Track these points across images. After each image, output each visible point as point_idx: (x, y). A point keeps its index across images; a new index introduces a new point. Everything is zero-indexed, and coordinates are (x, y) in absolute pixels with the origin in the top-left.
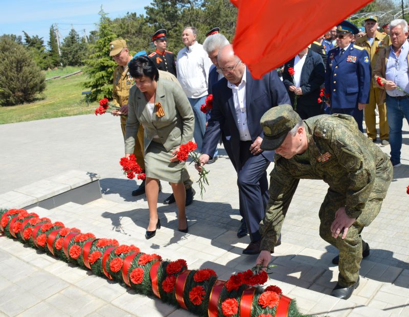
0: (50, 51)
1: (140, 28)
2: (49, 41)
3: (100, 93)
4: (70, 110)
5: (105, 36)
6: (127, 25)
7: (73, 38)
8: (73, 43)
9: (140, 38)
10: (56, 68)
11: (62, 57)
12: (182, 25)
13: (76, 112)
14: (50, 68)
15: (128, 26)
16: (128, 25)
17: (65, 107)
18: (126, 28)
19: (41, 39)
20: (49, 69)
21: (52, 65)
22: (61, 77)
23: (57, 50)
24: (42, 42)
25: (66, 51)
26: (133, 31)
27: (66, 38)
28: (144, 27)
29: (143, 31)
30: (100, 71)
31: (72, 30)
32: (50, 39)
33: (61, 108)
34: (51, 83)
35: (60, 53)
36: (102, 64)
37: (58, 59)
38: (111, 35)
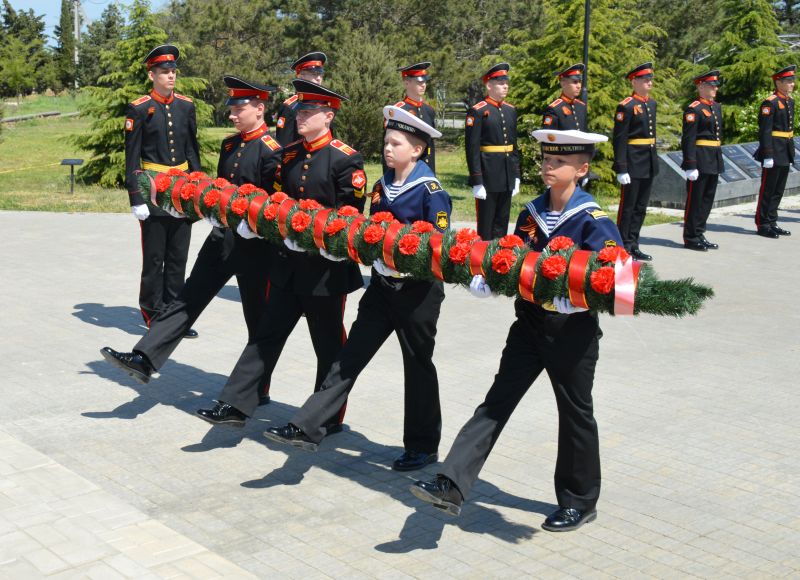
0: (58, 50)
1: (256, 22)
2: (58, 24)
3: (109, 167)
4: (28, 197)
5: (141, 34)
6: (224, 10)
7: (109, 25)
8: (108, 37)
9: (252, 46)
10: (65, 92)
11: (79, 66)
12: (347, 25)
13: (38, 203)
14: (53, 90)
15: (227, 13)
16: (227, 10)
17: (27, 187)
18: (221, 18)
19: (40, 18)
20: (49, 90)
21: (58, 84)
22: (62, 115)
23: (72, 49)
24: (41, 27)
25: (89, 55)
26: (238, 26)
27: (94, 24)
28: (267, 19)
29: (262, 28)
30: (117, 117)
31: (110, 6)
32: (62, 20)
33: (18, 189)
34: (32, 125)
35: (77, 59)
36: (124, 102)
37: (71, 71)
38: (155, 32)
